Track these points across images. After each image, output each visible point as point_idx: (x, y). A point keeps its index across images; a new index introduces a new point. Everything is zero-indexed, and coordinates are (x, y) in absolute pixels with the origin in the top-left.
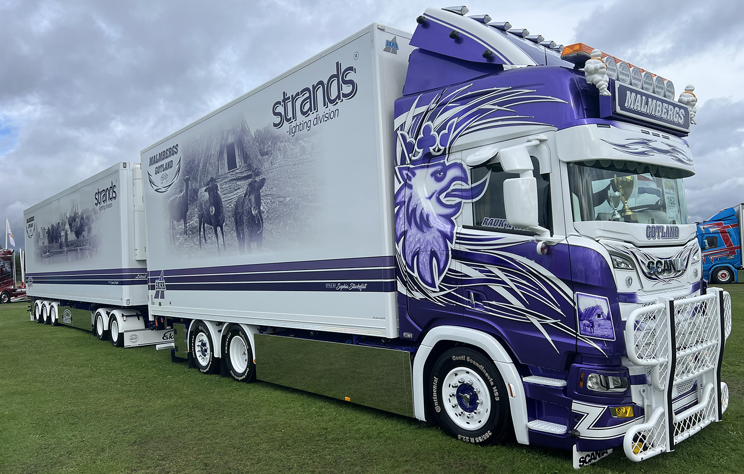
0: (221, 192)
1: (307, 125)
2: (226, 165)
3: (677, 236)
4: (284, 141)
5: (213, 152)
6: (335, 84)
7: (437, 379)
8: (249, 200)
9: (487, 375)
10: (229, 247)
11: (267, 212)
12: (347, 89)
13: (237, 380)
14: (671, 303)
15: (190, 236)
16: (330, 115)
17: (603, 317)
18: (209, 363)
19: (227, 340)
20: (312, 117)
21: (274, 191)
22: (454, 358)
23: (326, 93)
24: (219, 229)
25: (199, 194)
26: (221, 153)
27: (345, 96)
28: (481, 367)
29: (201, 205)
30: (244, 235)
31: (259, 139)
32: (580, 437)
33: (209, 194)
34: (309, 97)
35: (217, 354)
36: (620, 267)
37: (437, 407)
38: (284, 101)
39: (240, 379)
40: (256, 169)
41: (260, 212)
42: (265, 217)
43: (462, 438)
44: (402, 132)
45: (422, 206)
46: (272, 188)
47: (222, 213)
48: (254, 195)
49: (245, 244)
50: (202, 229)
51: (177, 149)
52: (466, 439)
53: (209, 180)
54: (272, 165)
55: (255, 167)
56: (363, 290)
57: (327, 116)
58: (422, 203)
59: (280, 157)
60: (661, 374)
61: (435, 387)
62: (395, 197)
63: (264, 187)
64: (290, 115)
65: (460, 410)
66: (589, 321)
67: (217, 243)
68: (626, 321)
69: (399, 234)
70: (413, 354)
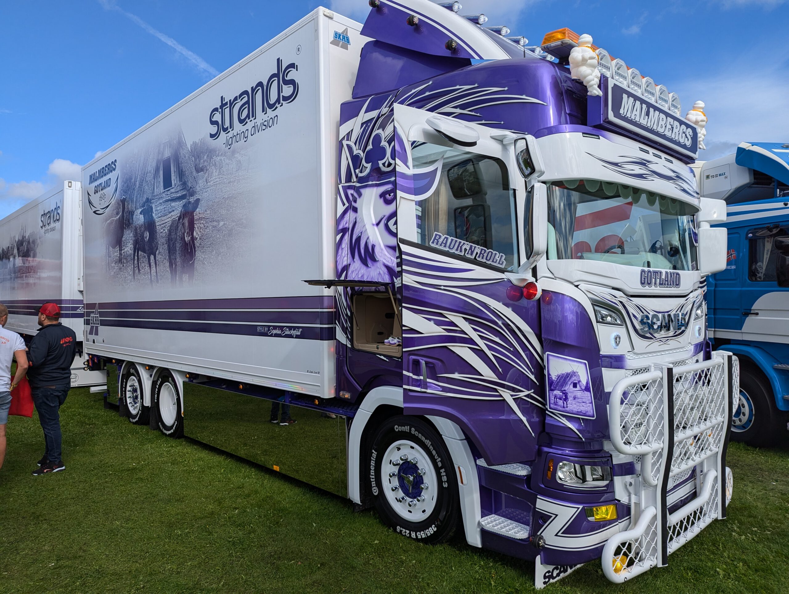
0: (156, 214)
1: (244, 135)
2: (162, 184)
3: (678, 285)
4: (220, 154)
5: (149, 169)
6: (275, 85)
7: (376, 453)
8: (183, 224)
9: (434, 452)
10: (161, 279)
11: (200, 239)
12: (287, 90)
13: (166, 434)
14: (670, 371)
15: (125, 265)
16: (268, 123)
17: (580, 387)
18: (139, 412)
19: (157, 386)
20: (250, 125)
21: (208, 214)
22: (397, 428)
23: (266, 97)
24: (152, 257)
25: (134, 216)
26: (157, 170)
27: (285, 99)
28: (428, 443)
29: (136, 229)
30: (176, 265)
31: (195, 153)
32: (546, 546)
33: (144, 217)
34: (247, 102)
35: (147, 402)
36: (605, 322)
37: (374, 488)
38: (221, 107)
39: (168, 433)
40: (191, 188)
41: (193, 239)
42: (198, 245)
43: (401, 531)
44: (348, 143)
45: (368, 234)
46: (206, 211)
47: (156, 239)
48: (187, 219)
49: (177, 276)
50: (136, 258)
51: (115, 165)
52: (405, 532)
53: (144, 200)
54: (207, 183)
55: (190, 185)
56: (297, 337)
57: (266, 123)
58: (368, 230)
59: (215, 174)
60: (654, 464)
61: (373, 463)
62: (338, 221)
63: (198, 210)
64: (227, 124)
65: (401, 494)
66: (562, 391)
67: (149, 273)
68: (610, 393)
69: (340, 268)
70: (350, 419)
